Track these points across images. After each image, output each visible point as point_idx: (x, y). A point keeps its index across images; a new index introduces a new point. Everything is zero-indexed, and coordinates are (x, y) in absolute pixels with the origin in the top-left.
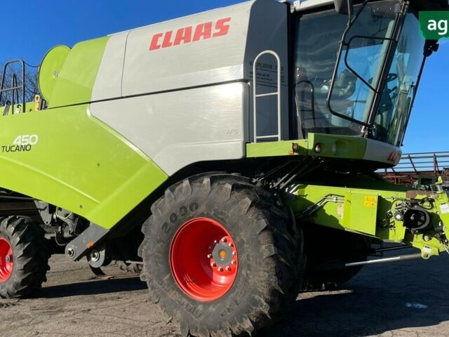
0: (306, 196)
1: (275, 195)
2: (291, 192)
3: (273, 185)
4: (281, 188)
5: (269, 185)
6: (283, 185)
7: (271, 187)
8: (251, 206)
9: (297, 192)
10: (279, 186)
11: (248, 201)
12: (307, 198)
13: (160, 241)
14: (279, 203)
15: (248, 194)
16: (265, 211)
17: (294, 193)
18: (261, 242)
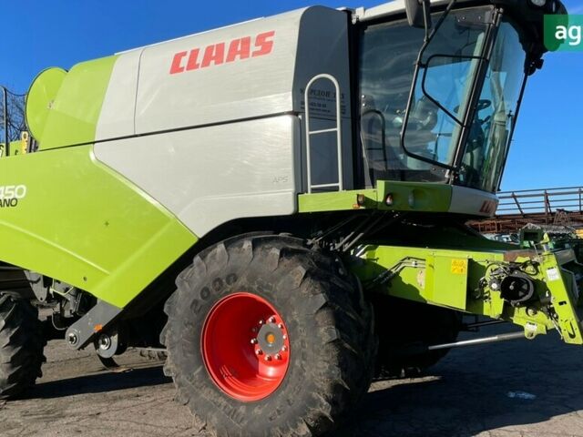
0: (376, 260)
1: (337, 260)
2: (357, 255)
3: (334, 247)
4: (344, 250)
5: (329, 247)
6: (347, 246)
7: (332, 249)
8: (305, 277)
9: (365, 255)
10: (341, 248)
11: (301, 270)
12: (379, 262)
13: (192, 324)
14: (341, 272)
15: (301, 260)
16: (324, 283)
17: (362, 257)
18: (319, 323)
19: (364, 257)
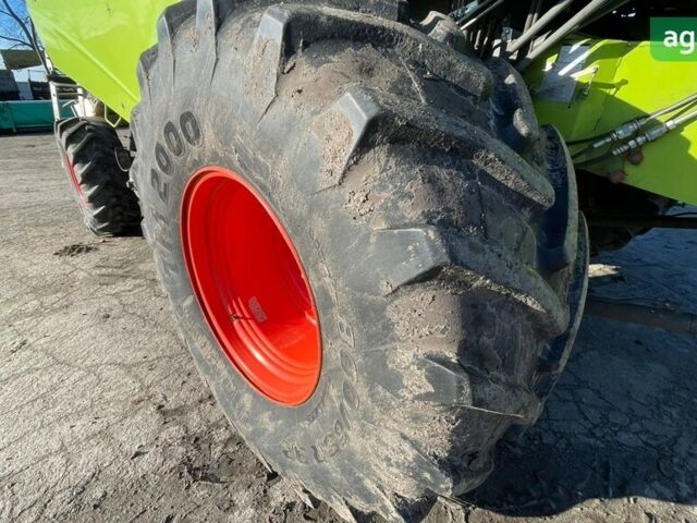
0: (617, 86)
1: (510, 80)
2: (562, 73)
3: (503, 45)
4: (531, 55)
5: (490, 49)
6: (541, 44)
7: (496, 53)
8: (365, 144)
9: (590, 70)
10: (524, 48)
11: (350, 114)
12: (623, 95)
13: (161, 217)
15: (367, 71)
16: (443, 174)
17: (577, 76)
18: (399, 331)
19: (584, 76)
